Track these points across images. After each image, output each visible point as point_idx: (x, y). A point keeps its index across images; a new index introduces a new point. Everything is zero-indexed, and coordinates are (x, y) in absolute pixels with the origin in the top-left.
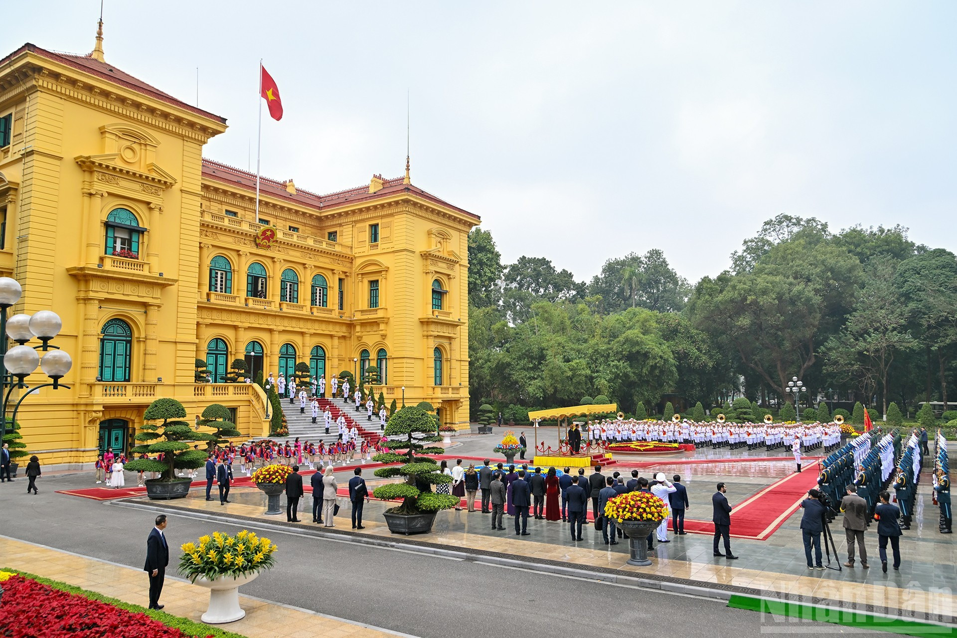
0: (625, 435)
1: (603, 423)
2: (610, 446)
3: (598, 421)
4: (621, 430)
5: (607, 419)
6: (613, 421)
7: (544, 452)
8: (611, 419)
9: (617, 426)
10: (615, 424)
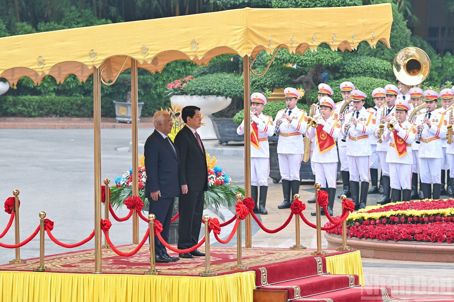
0: (430, 160)
1: (324, 100)
2: (354, 215)
3: (300, 93)
4: (412, 137)
5: (345, 84)
6: (377, 91)
7: (17, 246)
8: (365, 80)
9: (393, 118)
10: (381, 110)
